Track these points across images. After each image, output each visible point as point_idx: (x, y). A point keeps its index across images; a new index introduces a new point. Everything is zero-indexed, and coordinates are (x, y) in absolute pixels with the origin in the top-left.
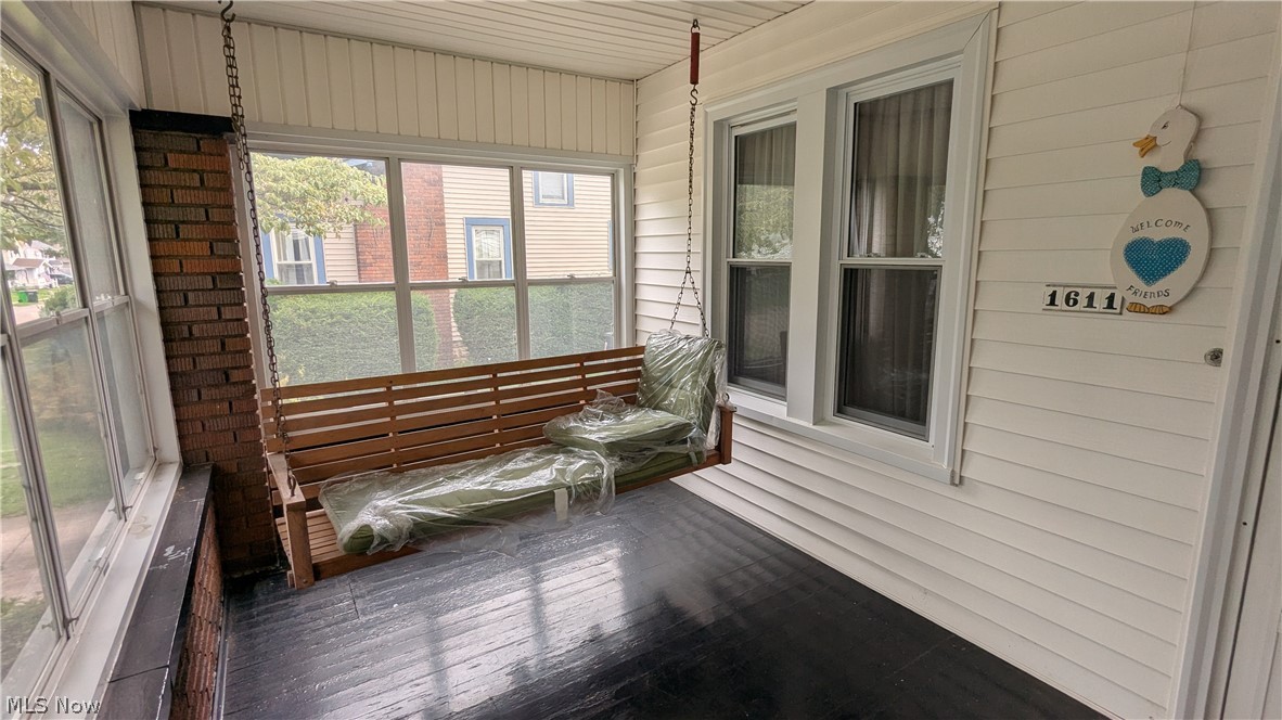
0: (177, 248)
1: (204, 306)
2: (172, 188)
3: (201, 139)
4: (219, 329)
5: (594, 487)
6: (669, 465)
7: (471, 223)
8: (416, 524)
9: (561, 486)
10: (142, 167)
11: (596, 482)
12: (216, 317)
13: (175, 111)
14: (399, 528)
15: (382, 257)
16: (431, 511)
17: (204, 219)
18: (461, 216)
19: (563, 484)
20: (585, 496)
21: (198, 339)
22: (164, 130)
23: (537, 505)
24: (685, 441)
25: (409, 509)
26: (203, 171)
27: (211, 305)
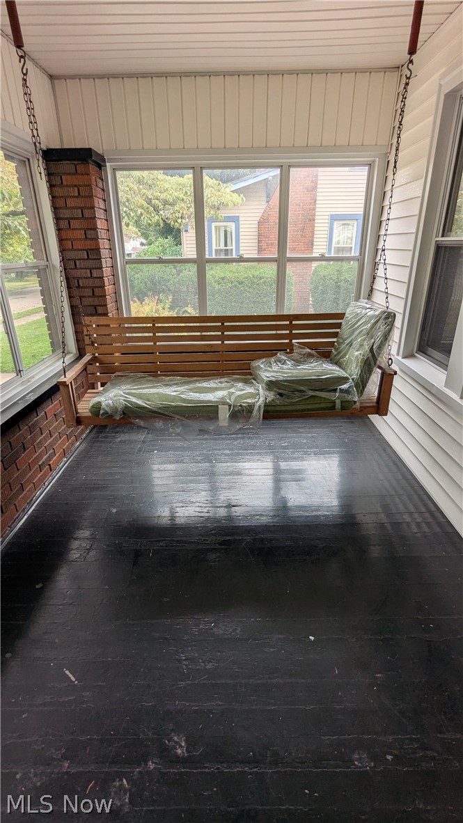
0: (70, 234)
1: (84, 269)
2: (65, 198)
3: (78, 164)
4: (91, 282)
5: (250, 409)
6: (316, 406)
7: (334, 218)
8: (126, 407)
9: (224, 403)
10: (51, 186)
11: (251, 407)
12: (90, 276)
13: (74, 147)
14: (116, 407)
15: (272, 244)
16: (137, 402)
17: (81, 216)
18: (328, 213)
19: (228, 403)
20: (240, 413)
21: (82, 287)
22: (61, 160)
23: (208, 412)
24: (335, 390)
25: (126, 397)
26: (80, 186)
27: (87, 269)
